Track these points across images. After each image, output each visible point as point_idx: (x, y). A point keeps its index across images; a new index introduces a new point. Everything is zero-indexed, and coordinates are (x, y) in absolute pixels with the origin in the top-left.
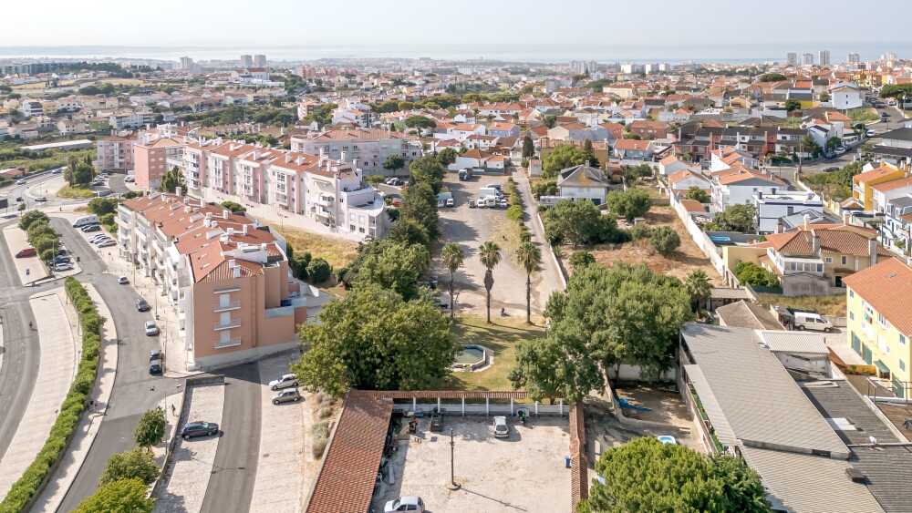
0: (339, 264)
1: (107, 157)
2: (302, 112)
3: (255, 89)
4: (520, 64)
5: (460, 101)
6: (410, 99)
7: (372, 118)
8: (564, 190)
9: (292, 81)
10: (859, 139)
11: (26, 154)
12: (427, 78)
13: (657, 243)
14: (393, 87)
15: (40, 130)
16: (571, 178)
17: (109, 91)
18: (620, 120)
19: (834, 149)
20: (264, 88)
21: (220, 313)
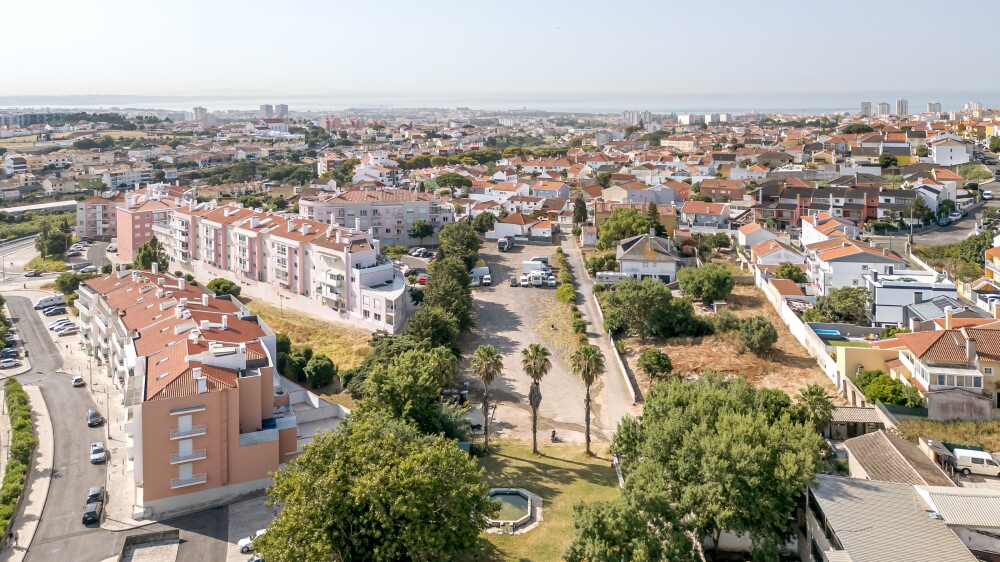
0: (347, 362)
1: (89, 222)
2: (322, 169)
3: (272, 142)
4: (566, 114)
5: (500, 155)
6: (444, 153)
7: (400, 176)
8: (625, 265)
9: (313, 133)
10: (975, 202)
11: (2, 218)
12: (463, 130)
13: (748, 338)
14: (425, 140)
15: (22, 190)
16: (633, 249)
17: (107, 144)
18: (685, 178)
19: (947, 214)
20: (282, 140)
21: (179, 440)
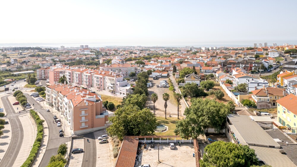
0: (117, 104)
1: (40, 75)
2: (101, 62)
3: (85, 55)
4: (169, 48)
5: (151, 57)
6: (136, 57)
7: (124, 62)
8: (187, 81)
9: (97, 52)
10: (278, 66)
11: (13, 75)
12: (140, 51)
13: (217, 96)
14: (130, 54)
15: (17, 68)
16: (189, 77)
17: (39, 56)
18: (203, 61)
19: (270, 68)
20: (88, 55)
21: (82, 116)
